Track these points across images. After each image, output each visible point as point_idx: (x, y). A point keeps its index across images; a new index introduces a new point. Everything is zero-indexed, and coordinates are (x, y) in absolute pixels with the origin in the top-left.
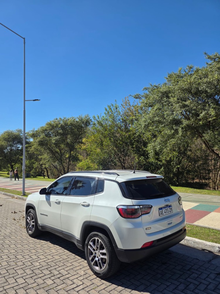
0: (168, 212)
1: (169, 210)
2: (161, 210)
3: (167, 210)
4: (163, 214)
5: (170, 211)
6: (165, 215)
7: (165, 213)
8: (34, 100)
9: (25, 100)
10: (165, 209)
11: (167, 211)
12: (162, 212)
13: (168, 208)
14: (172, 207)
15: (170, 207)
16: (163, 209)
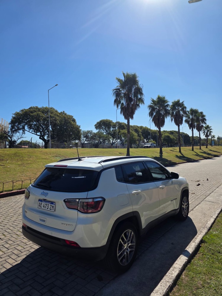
0: (48, 209)
1: (50, 206)
2: (41, 202)
3: (47, 205)
4: (41, 207)
5: (51, 208)
6: (43, 209)
7: (44, 207)
10: (45, 203)
11: (47, 207)
12: (41, 205)
13: (50, 204)
14: (54, 205)
15: (53, 204)
16: (42, 202)
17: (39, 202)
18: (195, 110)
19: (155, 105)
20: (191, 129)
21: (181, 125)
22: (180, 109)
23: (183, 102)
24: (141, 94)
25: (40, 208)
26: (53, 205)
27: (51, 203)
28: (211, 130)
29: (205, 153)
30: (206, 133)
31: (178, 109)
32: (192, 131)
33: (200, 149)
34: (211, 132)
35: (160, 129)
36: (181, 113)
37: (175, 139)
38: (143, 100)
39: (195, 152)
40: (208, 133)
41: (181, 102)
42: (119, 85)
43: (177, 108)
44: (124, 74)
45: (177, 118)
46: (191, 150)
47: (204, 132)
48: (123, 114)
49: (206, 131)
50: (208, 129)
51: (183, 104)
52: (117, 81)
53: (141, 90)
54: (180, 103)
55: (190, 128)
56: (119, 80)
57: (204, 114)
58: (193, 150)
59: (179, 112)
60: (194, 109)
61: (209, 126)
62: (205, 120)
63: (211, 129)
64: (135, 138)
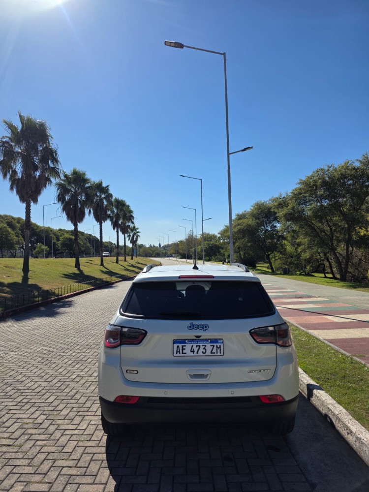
0: (204, 353)
1: (209, 348)
2: (181, 345)
3: (202, 348)
4: (185, 354)
5: (214, 351)
7: (193, 352)
8: (243, 150)
9: (229, 154)
10: (195, 345)
12: (183, 349)
13: (208, 345)
14: (222, 345)
15: (217, 342)
16: (186, 343)
17: (176, 345)
18: (122, 201)
19: (69, 183)
20: (116, 230)
21: (104, 222)
22: (103, 196)
23: (108, 186)
24: (56, 160)
25: (181, 355)
26: (218, 345)
27: (210, 343)
28: (139, 234)
29: (133, 266)
30: (131, 238)
31: (101, 196)
32: (116, 233)
33: (125, 260)
34: (138, 236)
35: (76, 225)
36: (105, 203)
37: (82, 244)
38: (59, 172)
39: (122, 265)
40: (135, 237)
41: (104, 185)
42: (9, 135)
43: (98, 194)
44: (21, 117)
45: (99, 210)
46: (115, 262)
47: (129, 236)
48: (18, 192)
49: (132, 235)
50: (134, 232)
51: (108, 189)
52: (5, 126)
53: (56, 154)
54: (104, 187)
55: (114, 229)
56: (11, 126)
57: (131, 209)
58: (117, 262)
59: (101, 200)
60: (119, 199)
61: (136, 227)
62: (133, 217)
63: (138, 232)
64: (11, 240)
